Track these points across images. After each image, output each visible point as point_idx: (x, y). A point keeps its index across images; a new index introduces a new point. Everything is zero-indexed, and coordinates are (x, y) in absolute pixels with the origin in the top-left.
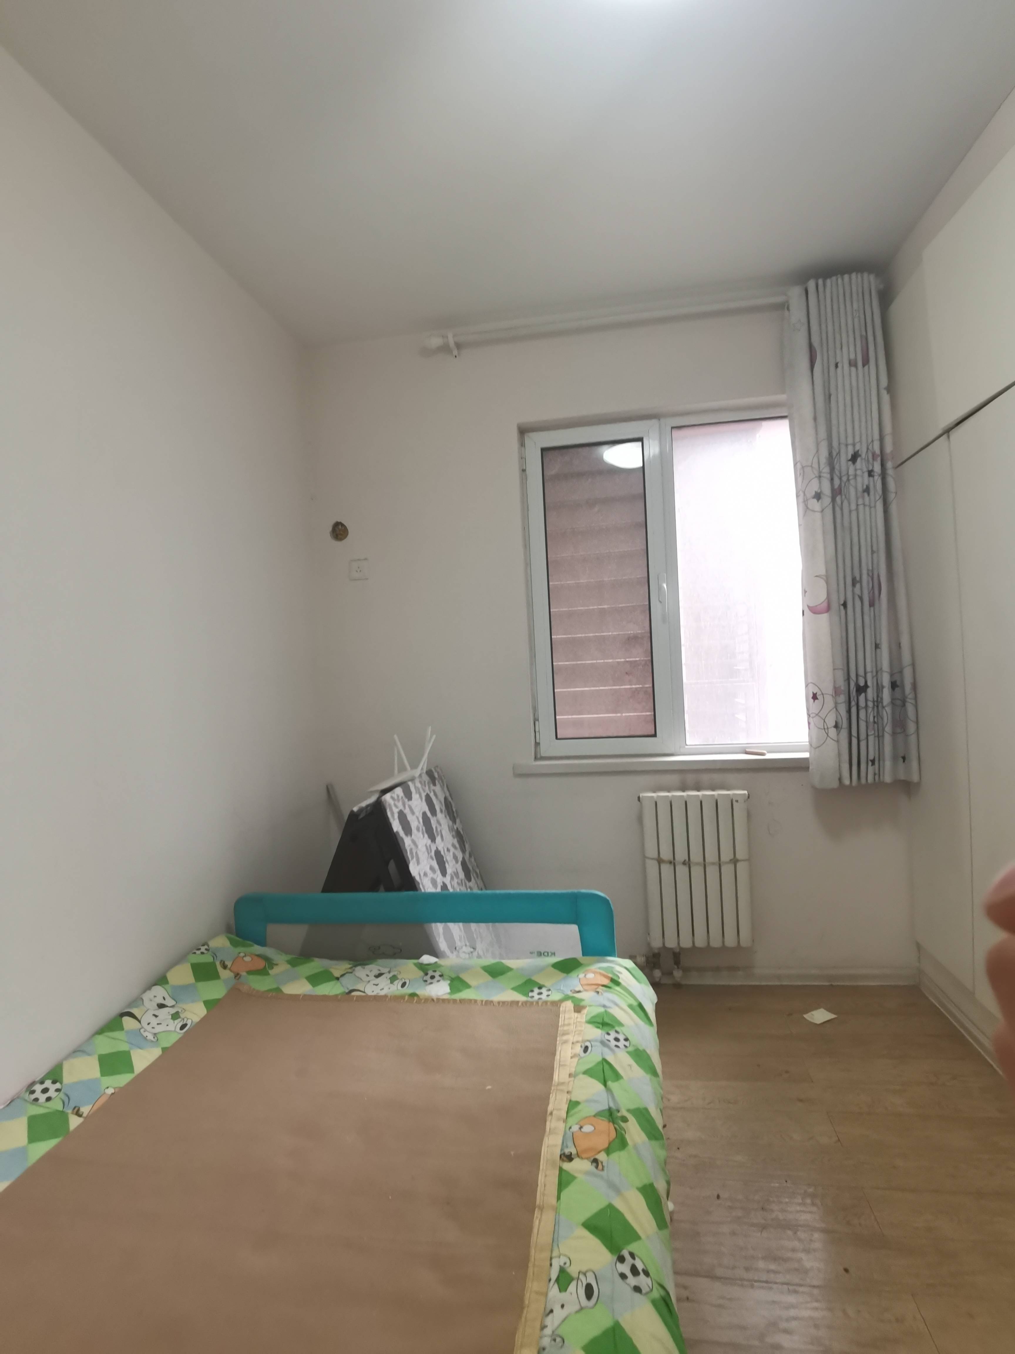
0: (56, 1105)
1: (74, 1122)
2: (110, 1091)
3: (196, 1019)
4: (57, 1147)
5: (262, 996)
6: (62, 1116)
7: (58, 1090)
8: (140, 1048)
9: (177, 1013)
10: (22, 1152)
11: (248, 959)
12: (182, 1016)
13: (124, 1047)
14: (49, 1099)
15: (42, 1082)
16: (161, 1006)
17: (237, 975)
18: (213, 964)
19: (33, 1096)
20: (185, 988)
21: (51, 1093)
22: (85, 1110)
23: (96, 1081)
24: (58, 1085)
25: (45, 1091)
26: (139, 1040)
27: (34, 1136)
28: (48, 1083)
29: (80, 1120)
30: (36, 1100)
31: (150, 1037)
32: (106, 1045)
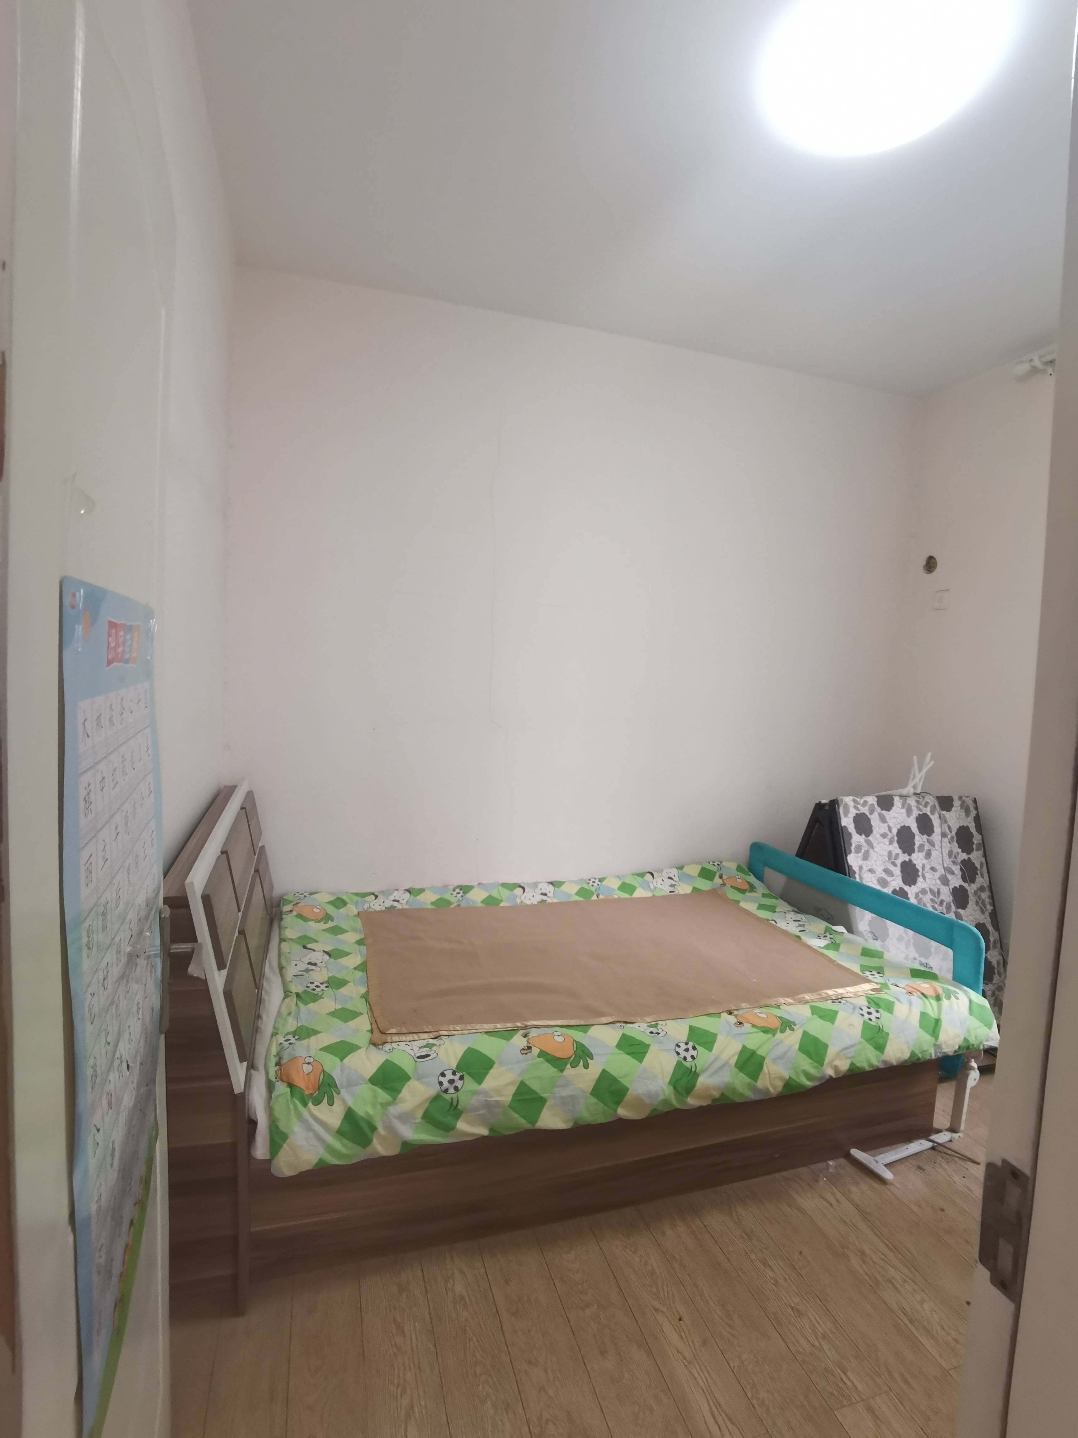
0: (593, 889)
1: (594, 898)
2: (616, 897)
3: (682, 892)
4: (582, 901)
5: (727, 900)
6: (593, 894)
7: (598, 885)
8: (643, 888)
9: (675, 885)
10: (570, 895)
11: (740, 881)
12: (676, 887)
13: (636, 884)
14: (593, 885)
15: (595, 879)
16: (670, 878)
17: (724, 885)
18: (715, 873)
19: (589, 882)
20: (689, 877)
21: (595, 884)
22: (601, 897)
23: (614, 890)
24: (599, 883)
25: (594, 882)
26: (646, 886)
27: (578, 893)
28: (597, 881)
29: (596, 898)
30: (589, 883)
31: (652, 887)
32: (630, 880)
